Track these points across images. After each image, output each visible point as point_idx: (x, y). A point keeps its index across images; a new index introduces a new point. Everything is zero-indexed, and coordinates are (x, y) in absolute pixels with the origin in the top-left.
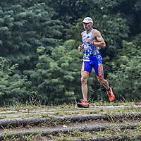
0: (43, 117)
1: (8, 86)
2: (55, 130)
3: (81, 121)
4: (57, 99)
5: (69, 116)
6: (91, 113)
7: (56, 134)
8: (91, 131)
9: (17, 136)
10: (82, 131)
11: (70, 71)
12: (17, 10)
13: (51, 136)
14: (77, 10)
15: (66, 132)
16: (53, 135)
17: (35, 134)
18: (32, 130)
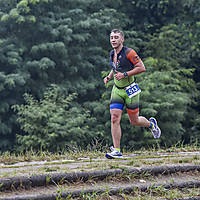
0: (112, 168)
1: (62, 125)
2: (129, 186)
3: (166, 174)
4: (132, 143)
5: (148, 167)
6: (181, 162)
7: (130, 192)
8: (180, 188)
9: (75, 195)
10: (168, 188)
11: (151, 101)
12: (76, 17)
13: (123, 195)
14: (159, 14)
15: (144, 190)
16: (127, 193)
17: (100, 192)
18: (96, 187)
